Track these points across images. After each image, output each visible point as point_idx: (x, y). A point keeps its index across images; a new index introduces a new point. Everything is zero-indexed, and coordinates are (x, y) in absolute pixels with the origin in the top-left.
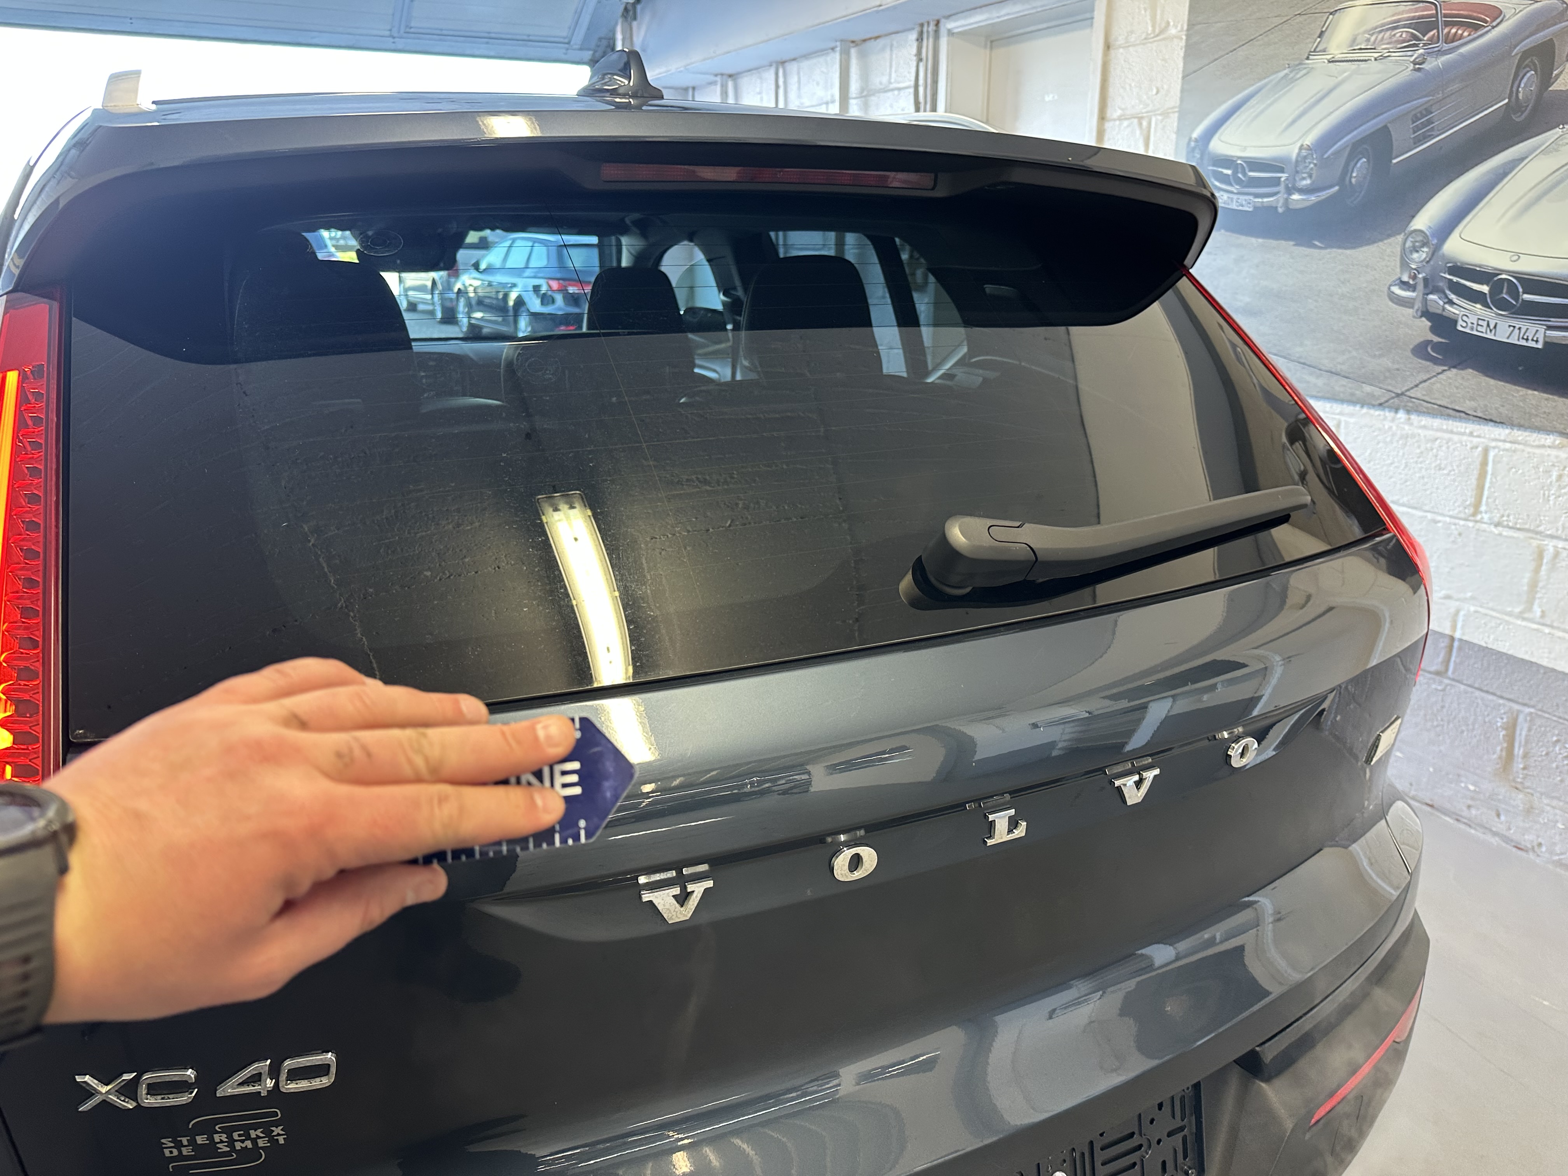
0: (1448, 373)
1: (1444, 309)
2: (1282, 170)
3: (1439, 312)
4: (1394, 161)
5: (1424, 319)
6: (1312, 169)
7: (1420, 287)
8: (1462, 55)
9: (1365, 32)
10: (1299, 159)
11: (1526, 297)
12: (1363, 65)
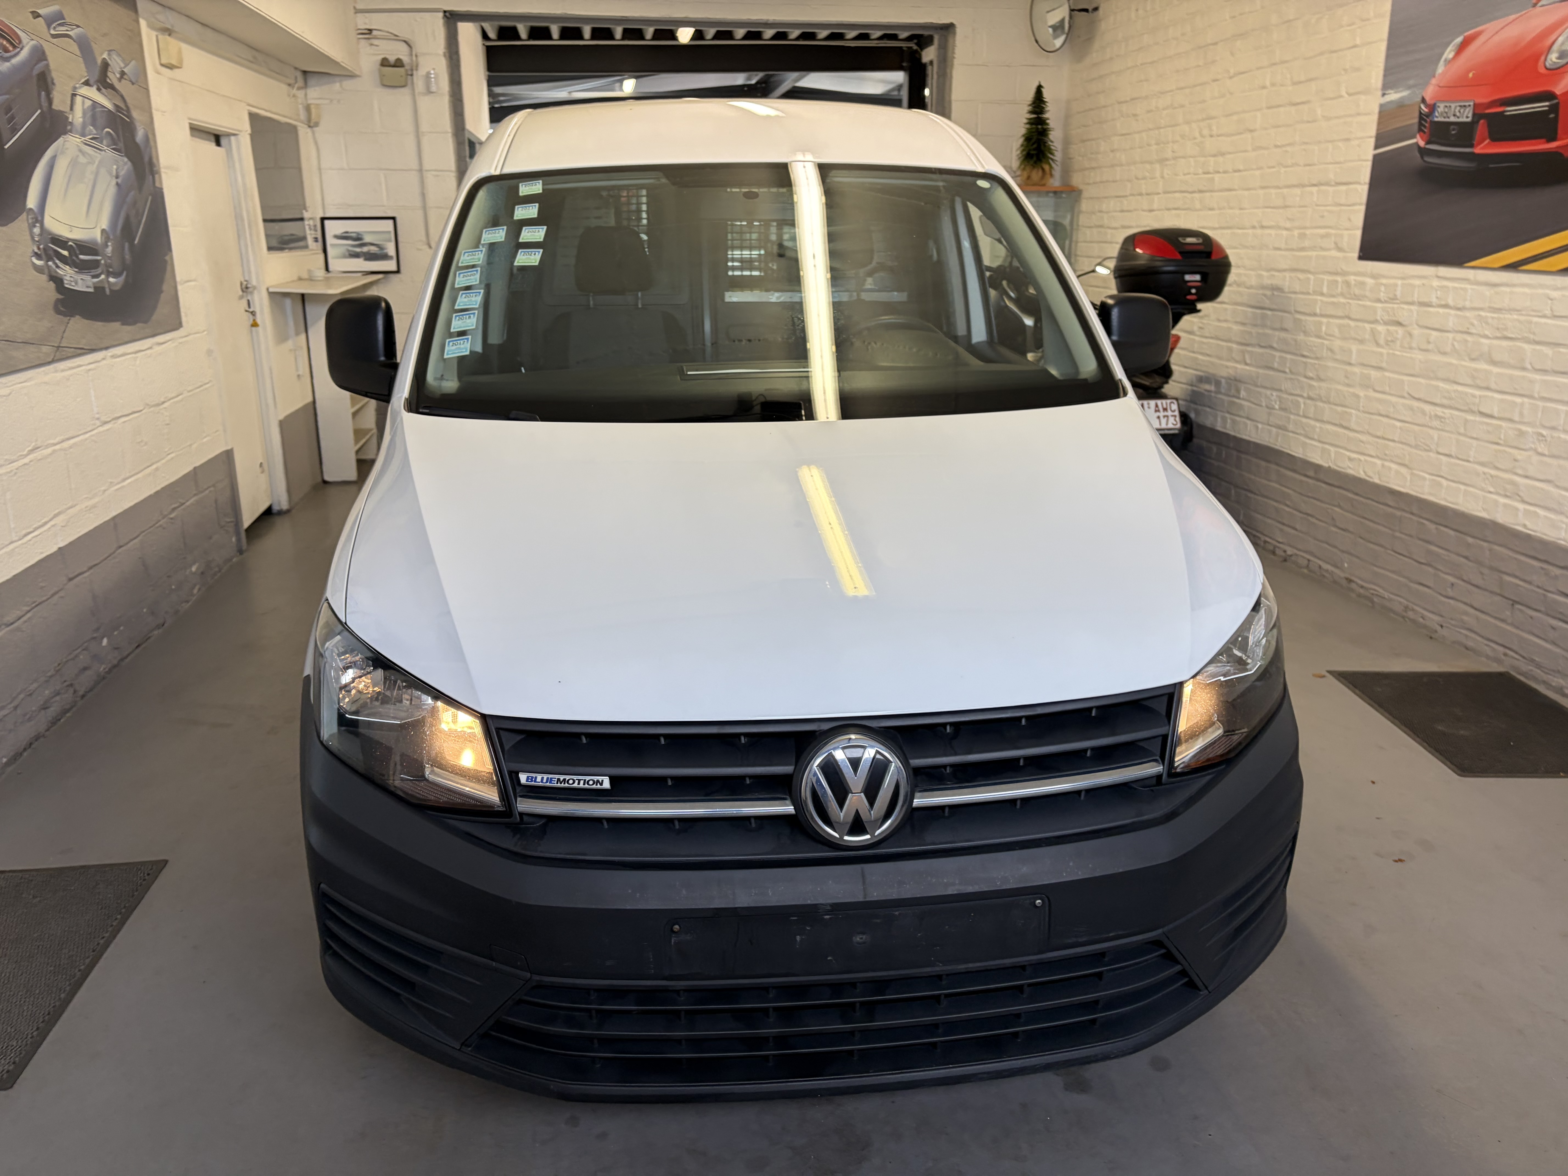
0: (71, 322)
3: (55, 274)
5: (51, 282)
7: (44, 256)
8: (13, 65)
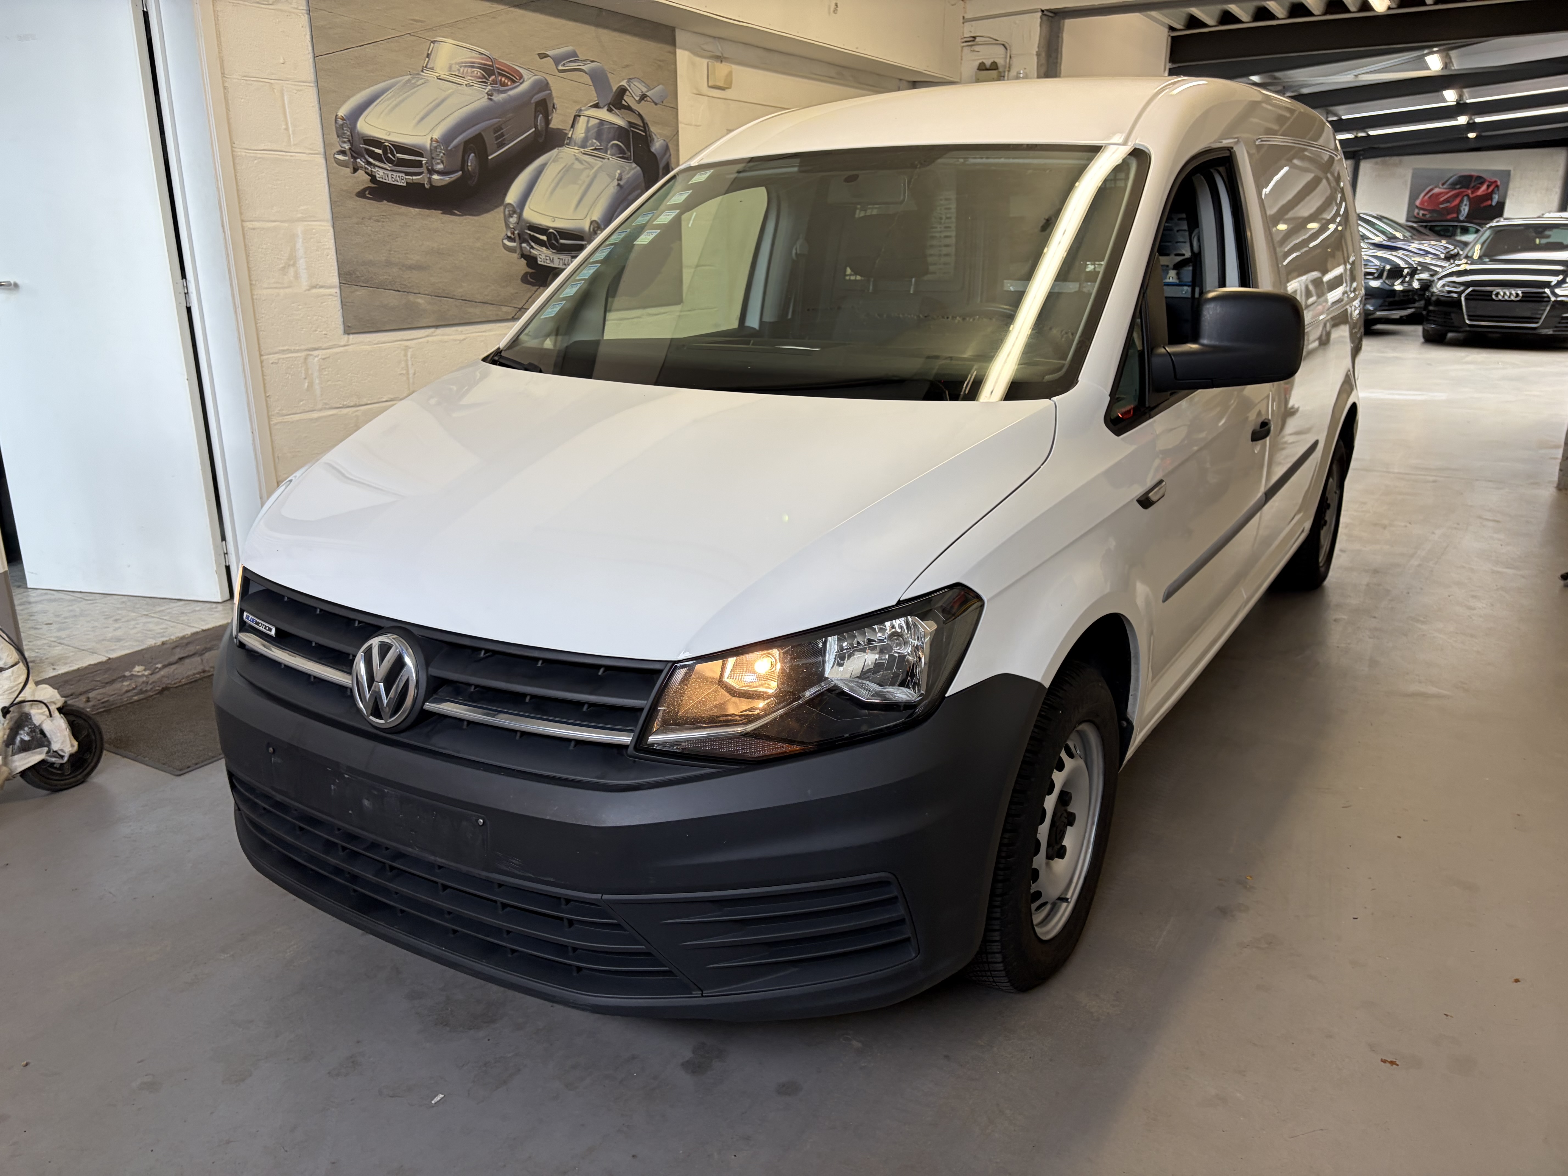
1: (530, 252)
2: (421, 155)
3: (528, 254)
4: (490, 158)
5: (522, 259)
6: (442, 157)
7: (517, 239)
8: (509, 96)
9: (456, 64)
10: (432, 148)
11: (562, 241)
12: (459, 87)
